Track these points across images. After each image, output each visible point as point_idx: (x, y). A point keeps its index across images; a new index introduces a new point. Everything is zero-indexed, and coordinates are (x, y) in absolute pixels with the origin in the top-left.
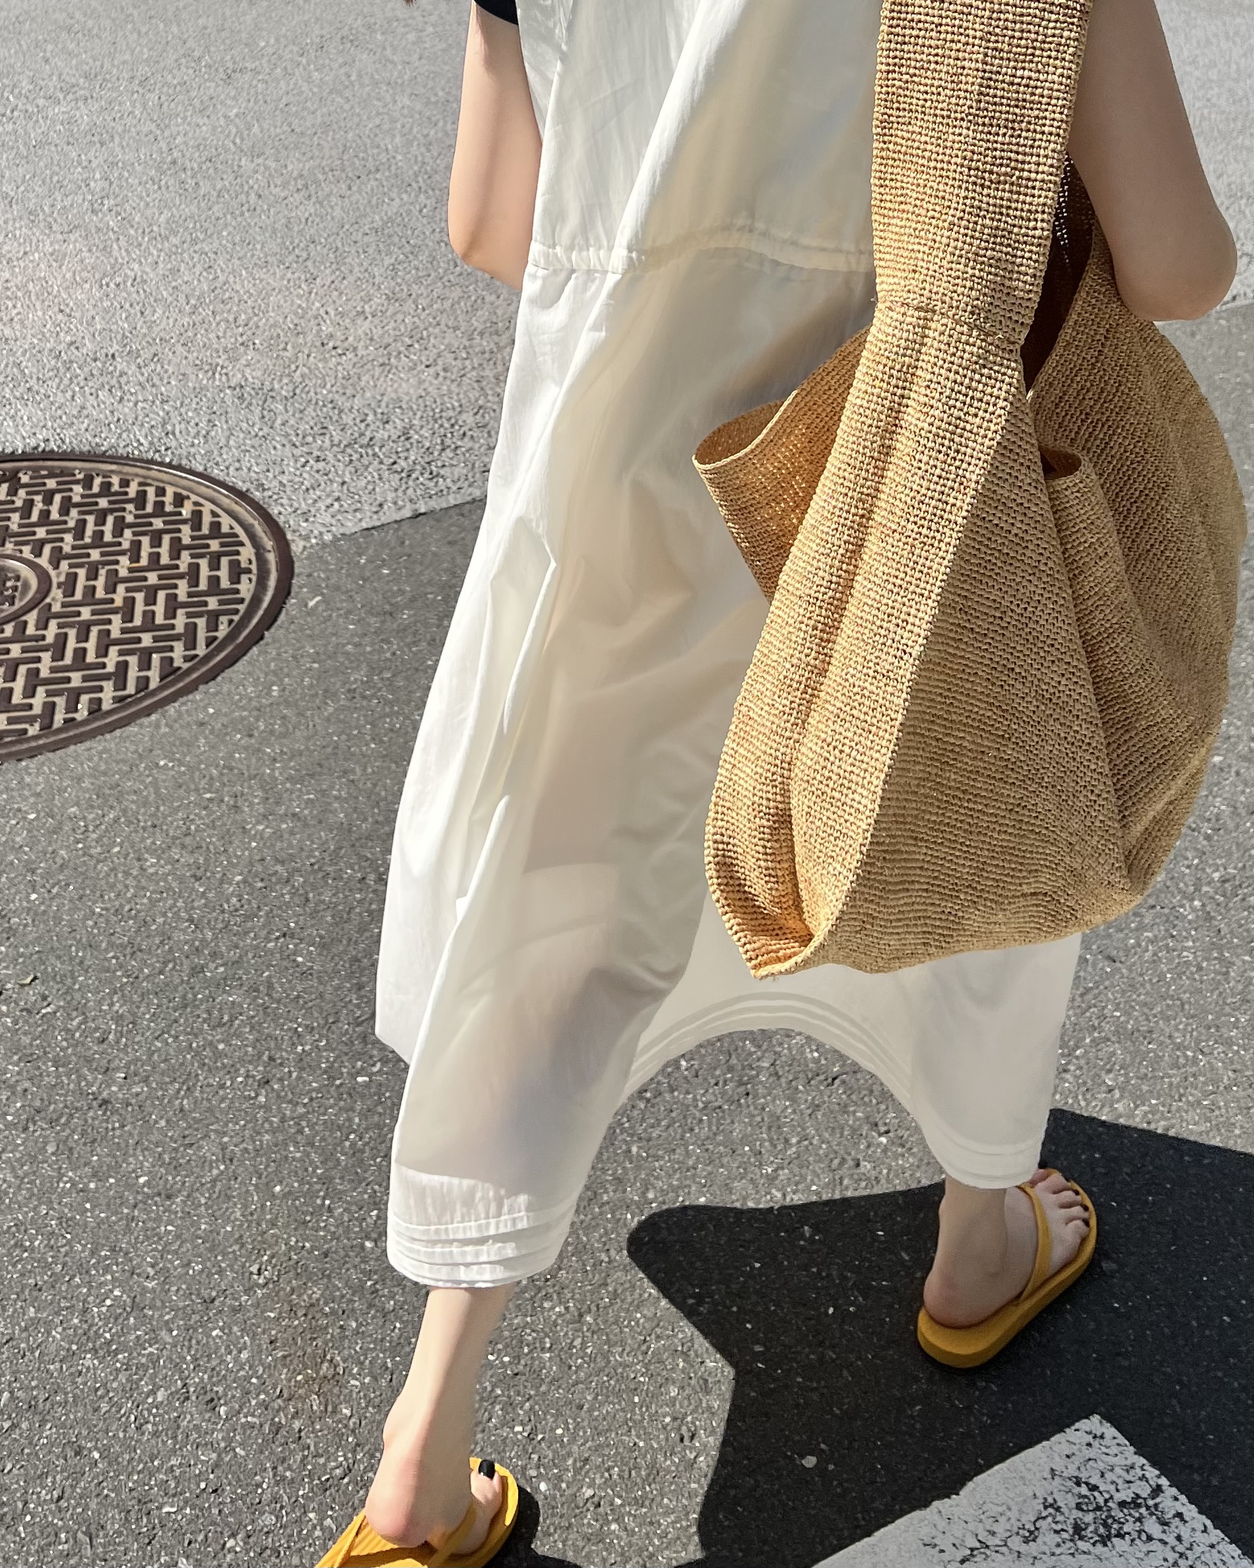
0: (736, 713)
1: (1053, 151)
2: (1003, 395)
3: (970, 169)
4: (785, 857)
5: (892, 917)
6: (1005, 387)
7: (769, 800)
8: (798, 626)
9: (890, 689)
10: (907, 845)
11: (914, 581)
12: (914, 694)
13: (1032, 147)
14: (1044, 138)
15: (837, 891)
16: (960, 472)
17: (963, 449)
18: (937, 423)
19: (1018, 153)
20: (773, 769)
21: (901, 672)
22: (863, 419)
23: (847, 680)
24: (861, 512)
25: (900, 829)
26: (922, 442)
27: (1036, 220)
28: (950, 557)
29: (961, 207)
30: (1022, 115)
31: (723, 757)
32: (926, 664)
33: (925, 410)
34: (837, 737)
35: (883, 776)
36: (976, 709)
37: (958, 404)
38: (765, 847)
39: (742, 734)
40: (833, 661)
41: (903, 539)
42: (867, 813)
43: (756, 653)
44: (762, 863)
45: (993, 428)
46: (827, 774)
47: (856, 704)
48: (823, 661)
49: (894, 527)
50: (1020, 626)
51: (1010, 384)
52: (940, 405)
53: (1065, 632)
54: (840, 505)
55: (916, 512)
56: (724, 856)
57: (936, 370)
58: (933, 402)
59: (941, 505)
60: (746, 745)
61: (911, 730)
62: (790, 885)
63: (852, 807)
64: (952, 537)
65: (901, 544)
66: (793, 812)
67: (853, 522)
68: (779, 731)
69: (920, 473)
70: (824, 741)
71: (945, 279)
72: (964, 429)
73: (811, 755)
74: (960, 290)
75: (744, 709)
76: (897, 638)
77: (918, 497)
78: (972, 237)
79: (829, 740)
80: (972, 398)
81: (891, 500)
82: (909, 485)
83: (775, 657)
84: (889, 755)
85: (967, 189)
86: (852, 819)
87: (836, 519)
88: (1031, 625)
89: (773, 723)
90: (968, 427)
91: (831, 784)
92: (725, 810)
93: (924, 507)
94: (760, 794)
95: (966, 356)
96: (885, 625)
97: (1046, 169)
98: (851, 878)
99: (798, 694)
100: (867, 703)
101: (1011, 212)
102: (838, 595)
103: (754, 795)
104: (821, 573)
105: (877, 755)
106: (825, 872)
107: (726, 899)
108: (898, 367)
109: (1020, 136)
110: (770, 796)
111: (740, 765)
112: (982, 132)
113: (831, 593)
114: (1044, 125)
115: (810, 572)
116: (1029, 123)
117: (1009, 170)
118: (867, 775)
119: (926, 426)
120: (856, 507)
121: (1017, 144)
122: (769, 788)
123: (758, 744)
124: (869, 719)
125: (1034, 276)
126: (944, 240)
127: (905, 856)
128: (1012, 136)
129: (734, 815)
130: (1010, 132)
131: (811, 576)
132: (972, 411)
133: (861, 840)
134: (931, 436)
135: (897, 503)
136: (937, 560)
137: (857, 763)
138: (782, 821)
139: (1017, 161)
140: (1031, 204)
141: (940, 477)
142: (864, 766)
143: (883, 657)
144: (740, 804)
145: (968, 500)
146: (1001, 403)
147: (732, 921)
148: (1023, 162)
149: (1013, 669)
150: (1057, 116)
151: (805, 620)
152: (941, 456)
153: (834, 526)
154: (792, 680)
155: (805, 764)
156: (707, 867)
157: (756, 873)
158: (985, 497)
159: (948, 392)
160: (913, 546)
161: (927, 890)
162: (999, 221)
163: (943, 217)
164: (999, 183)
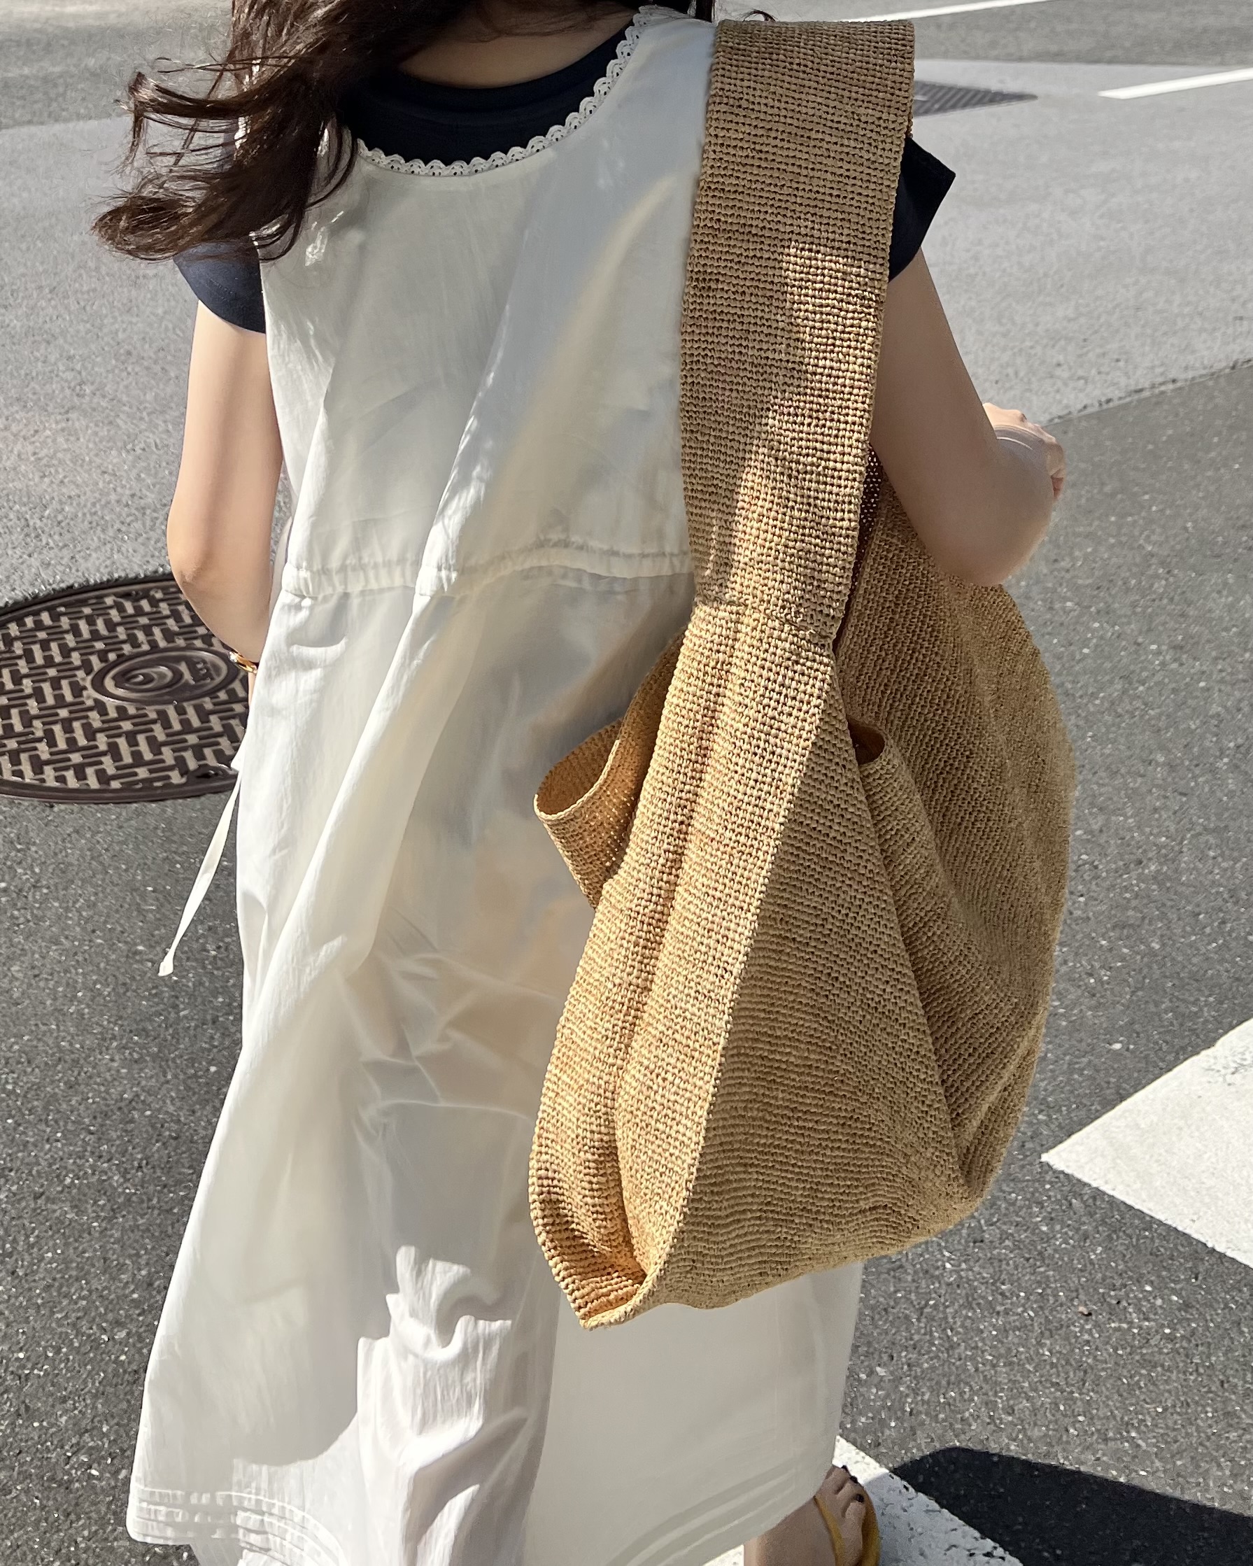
0: (559, 1035)
1: (857, 440)
2: (816, 692)
3: (777, 459)
4: (613, 1192)
5: (724, 1253)
6: (818, 684)
7: (592, 1132)
8: (619, 942)
9: (712, 1011)
10: (737, 1173)
11: (733, 894)
12: (735, 1015)
13: (836, 436)
14: (848, 427)
15: (664, 1232)
16: (776, 775)
17: (778, 751)
18: (752, 724)
19: (823, 443)
20: (596, 1099)
21: (723, 992)
22: (680, 719)
23: (669, 1001)
24: (680, 818)
25: (729, 1158)
26: (738, 744)
27: (843, 511)
28: (768, 866)
29: (769, 498)
30: (826, 405)
31: (547, 1084)
32: (748, 981)
33: (740, 710)
34: (659, 1063)
35: (707, 1106)
36: (801, 1022)
37: (773, 704)
38: (590, 1182)
39: (565, 1059)
40: (656, 979)
41: (722, 848)
42: (692, 1146)
43: (579, 969)
44: (588, 1200)
45: (807, 728)
46: (650, 1105)
47: (678, 1027)
48: (646, 980)
49: (712, 835)
50: (842, 933)
51: (823, 681)
52: (754, 704)
53: (890, 937)
54: (659, 812)
55: (734, 819)
56: (549, 1192)
57: (749, 667)
58: (747, 701)
59: (757, 810)
60: (569, 1072)
61: (735, 1051)
62: (618, 1221)
63: (676, 1139)
64: (769, 845)
65: (719, 853)
66: (619, 1144)
67: (672, 829)
68: (602, 1056)
69: (737, 777)
70: (647, 1068)
71: (756, 572)
72: (779, 729)
73: (634, 1084)
74: (771, 584)
75: (566, 1031)
76: (718, 955)
77: (736, 803)
78: (781, 528)
79: (652, 1067)
80: (786, 696)
81: (710, 806)
82: (726, 790)
83: (597, 976)
84: (713, 1082)
85: (775, 479)
86: (677, 1153)
87: (655, 826)
88: (854, 931)
89: (595, 1048)
90: (783, 727)
91: (655, 1115)
92: (549, 1142)
93: (741, 814)
94: (584, 1126)
95: (779, 652)
96: (706, 941)
97: (851, 459)
98: (678, 1218)
99: (621, 1016)
100: (689, 1026)
101: (818, 502)
102: (659, 908)
103: (578, 1127)
104: (641, 885)
105: (700, 1083)
106: (652, 1210)
107: (552, 1241)
108: (712, 664)
109: (824, 426)
110: (594, 1128)
111: (563, 1094)
112: (787, 422)
113: (652, 906)
114: (847, 415)
115: (630, 884)
116: (833, 413)
117: (815, 459)
118: (691, 1105)
119: (740, 726)
120: (676, 813)
121: (822, 434)
122: (593, 1119)
123: (581, 1071)
124: (691, 1043)
125: (844, 568)
126: (754, 532)
127: (735, 1185)
128: (817, 426)
129: (558, 1148)
130: (815, 422)
131: (631, 888)
132: (786, 709)
133: (686, 1176)
134: (746, 737)
135: (715, 809)
136: (756, 870)
137: (681, 1092)
138: (608, 1154)
139: (822, 451)
140: (837, 494)
141: (756, 781)
142: (688, 1095)
143: (705, 975)
144: (564, 1137)
145: (785, 805)
146: (815, 701)
147: (560, 1266)
148: (829, 452)
149: (837, 979)
150: (860, 406)
151: (627, 936)
152: (756, 759)
153: (653, 834)
154: (614, 1001)
155: (628, 1093)
156: (532, 1207)
157: (584, 1211)
158: (803, 801)
159: (761, 691)
160: (731, 855)
161: (760, 1218)
162: (807, 511)
163: (753, 508)
164: (806, 473)
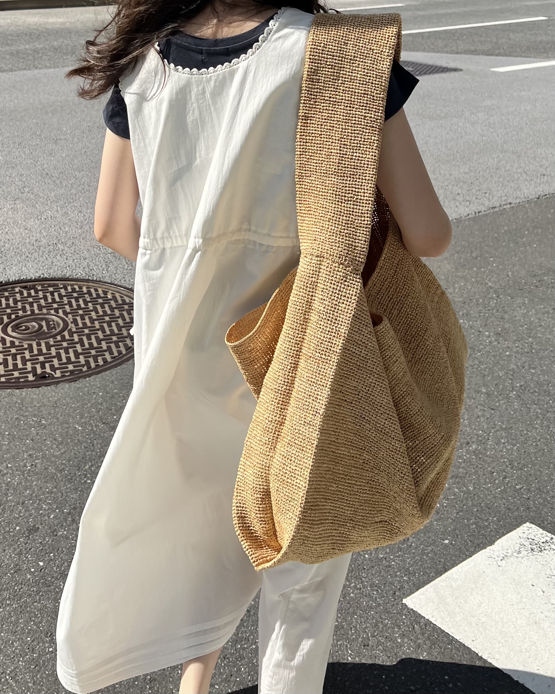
0: (245, 445)
1: (370, 187)
2: (354, 294)
3: (336, 195)
4: (269, 512)
5: (316, 537)
6: (355, 290)
7: (260, 485)
8: (271, 403)
9: (311, 430)
10: (322, 502)
11: (320, 380)
12: (321, 431)
13: (361, 185)
14: (367, 181)
15: (291, 526)
16: (337, 329)
17: (338, 318)
18: (327, 307)
19: (356, 188)
20: (261, 470)
21: (315, 422)
22: (296, 307)
23: (292, 427)
24: (296, 349)
25: (318, 495)
26: (321, 316)
27: (364, 217)
28: (334, 368)
29: (333, 212)
30: (357, 172)
31: (240, 466)
32: (328, 417)
33: (322, 301)
34: (289, 454)
35: (309, 471)
36: (349, 437)
37: (336, 298)
38: (259, 507)
39: (248, 455)
40: (287, 418)
41: (315, 361)
42: (303, 488)
43: (254, 416)
44: (258, 515)
45: (350, 308)
46: (285, 471)
47: (296, 438)
48: (282, 419)
49: (310, 355)
50: (366, 398)
51: (357, 289)
52: (328, 299)
53: (386, 400)
54: (288, 346)
55: (319, 348)
56: (241, 513)
57: (325, 283)
58: (325, 298)
59: (330, 344)
60: (250, 460)
61: (321, 448)
62: (271, 525)
63: (296, 486)
64: (335, 359)
65: (313, 363)
66: (271, 490)
67: (293, 354)
68: (264, 452)
69: (321, 330)
70: (283, 456)
71: (328, 243)
72: (338, 309)
73: (278, 463)
74: (334, 248)
75: (248, 443)
76: (313, 406)
77: (320, 341)
78: (338, 224)
79: (285, 455)
80: (341, 295)
81: (309, 343)
82: (316, 336)
83: (261, 418)
84: (312, 460)
85: (335, 204)
86: (296, 492)
87: (286, 353)
88: (371, 397)
89: (261, 449)
90: (340, 308)
91: (287, 476)
92: (241, 491)
93: (323, 346)
94: (256, 482)
95: (338, 277)
96: (308, 400)
97: (368, 195)
98: (297, 520)
99: (272, 434)
100: (301, 437)
101: (354, 213)
102: (288, 388)
103: (253, 483)
104: (280, 378)
105: (306, 461)
106: (285, 517)
107: (242, 533)
108: (310, 283)
109: (356, 181)
110: (260, 483)
111: (247, 470)
112: (340, 179)
113: (285, 387)
114: (366, 176)
115: (275, 378)
116: (360, 175)
117: (352, 195)
118: (302, 470)
119: (322, 308)
120: (295, 347)
121: (355, 184)
122: (260, 479)
123: (255, 459)
124: (302, 444)
125: (365, 241)
126: (327, 226)
127: (321, 507)
128: (353, 181)
129: (245, 493)
130: (352, 179)
131: (276, 380)
132: (341, 301)
133: (300, 501)
134: (324, 313)
135: (312, 344)
136: (329, 369)
137: (298, 465)
138: (266, 494)
139: (355, 191)
140: (362, 210)
141: (329, 331)
142: (301, 466)
143: (308, 415)
144: (247, 488)
145: (341, 341)
146: (353, 297)
147: (246, 544)
148: (358, 192)
149: (365, 418)
150: (371, 172)
151: (274, 400)
152: (329, 322)
153: (285, 356)
154: (269, 428)
155: (275, 467)
156: (234, 519)
157: (256, 520)
158: (349, 340)
159: (331, 293)
160: (318, 363)
161: (332, 523)
162: (349, 217)
163: (326, 216)
164: (348, 201)
